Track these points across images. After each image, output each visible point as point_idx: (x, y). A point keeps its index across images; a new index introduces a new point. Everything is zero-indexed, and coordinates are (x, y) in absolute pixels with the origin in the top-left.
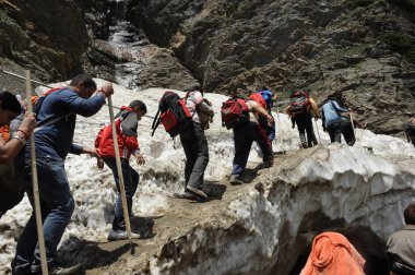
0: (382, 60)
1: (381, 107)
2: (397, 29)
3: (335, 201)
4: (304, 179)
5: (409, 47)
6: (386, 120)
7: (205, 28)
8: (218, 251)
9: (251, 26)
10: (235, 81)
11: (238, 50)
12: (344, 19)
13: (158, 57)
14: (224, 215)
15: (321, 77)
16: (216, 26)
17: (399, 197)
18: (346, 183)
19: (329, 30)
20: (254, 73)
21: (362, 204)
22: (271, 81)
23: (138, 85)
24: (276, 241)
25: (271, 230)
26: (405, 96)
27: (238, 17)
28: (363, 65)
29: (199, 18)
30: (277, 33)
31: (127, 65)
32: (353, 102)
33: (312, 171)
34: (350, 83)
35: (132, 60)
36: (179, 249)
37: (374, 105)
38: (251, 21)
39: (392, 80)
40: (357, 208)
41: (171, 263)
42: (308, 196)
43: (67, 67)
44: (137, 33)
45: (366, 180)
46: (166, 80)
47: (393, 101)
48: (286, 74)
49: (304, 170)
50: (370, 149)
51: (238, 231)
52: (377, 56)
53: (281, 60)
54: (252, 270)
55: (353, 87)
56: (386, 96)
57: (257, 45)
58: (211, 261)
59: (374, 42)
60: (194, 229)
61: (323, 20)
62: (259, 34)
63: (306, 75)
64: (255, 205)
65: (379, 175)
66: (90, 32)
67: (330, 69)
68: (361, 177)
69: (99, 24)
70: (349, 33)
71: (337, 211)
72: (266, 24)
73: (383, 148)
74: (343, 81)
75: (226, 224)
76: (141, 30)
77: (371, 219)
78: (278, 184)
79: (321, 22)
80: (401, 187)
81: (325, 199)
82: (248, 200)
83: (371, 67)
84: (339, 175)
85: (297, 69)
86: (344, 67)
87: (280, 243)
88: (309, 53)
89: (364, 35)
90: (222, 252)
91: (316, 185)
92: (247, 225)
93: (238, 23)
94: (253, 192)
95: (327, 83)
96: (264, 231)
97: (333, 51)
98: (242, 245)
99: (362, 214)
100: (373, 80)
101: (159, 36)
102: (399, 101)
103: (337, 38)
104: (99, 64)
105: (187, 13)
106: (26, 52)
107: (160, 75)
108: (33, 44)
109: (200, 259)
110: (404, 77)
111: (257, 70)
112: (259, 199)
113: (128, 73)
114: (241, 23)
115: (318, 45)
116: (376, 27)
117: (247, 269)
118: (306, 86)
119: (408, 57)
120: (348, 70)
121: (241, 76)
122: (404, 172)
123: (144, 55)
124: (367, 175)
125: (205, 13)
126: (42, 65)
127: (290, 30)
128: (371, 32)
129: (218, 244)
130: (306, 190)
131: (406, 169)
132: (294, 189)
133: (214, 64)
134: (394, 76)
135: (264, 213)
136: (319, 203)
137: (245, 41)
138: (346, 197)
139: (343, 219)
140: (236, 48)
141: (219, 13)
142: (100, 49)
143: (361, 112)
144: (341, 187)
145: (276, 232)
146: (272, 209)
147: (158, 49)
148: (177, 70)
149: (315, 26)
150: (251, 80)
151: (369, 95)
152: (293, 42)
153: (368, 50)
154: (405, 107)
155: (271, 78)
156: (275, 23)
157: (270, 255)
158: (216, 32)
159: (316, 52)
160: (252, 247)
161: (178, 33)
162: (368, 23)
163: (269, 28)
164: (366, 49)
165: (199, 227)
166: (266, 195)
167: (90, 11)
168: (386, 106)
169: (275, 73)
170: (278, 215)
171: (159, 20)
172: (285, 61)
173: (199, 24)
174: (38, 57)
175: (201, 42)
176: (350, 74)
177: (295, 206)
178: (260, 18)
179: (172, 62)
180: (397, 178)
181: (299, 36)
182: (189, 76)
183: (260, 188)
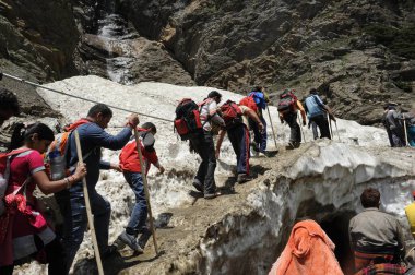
0: (367, 52)
1: (367, 98)
2: (382, 21)
3: (326, 190)
4: (300, 173)
5: (392, 39)
6: (371, 110)
7: (195, 21)
8: (242, 232)
9: (241, 19)
10: (226, 74)
11: (228, 43)
12: (331, 11)
13: (149, 50)
14: (244, 205)
15: (309, 69)
16: (206, 18)
17: (379, 184)
18: (334, 175)
19: (317, 22)
20: (244, 66)
21: (348, 192)
22: (262, 73)
23: (130, 79)
24: (281, 224)
25: (277, 216)
26: (388, 86)
27: (227, 9)
28: (349, 57)
29: (188, 10)
30: (266, 26)
31: (118, 59)
32: (340, 93)
33: (306, 167)
34: (337, 75)
35: (123, 54)
36: (217, 231)
37: (360, 96)
38: (241, 14)
39: (376, 71)
40: (344, 195)
41: (213, 241)
42: (304, 187)
43: (60, 63)
44: (126, 26)
45: (351, 171)
46: (158, 74)
47: (377, 92)
48: (276, 66)
49: (300, 166)
50: (356, 140)
51: (255, 217)
52: (362, 48)
53: (270, 52)
54: (265, 246)
55: (340, 78)
56: (371, 87)
57: (247, 38)
58: (237, 239)
59: (360, 34)
60: (227, 216)
61: (310, 12)
62: (248, 27)
63: (294, 67)
64: (265, 197)
65: (363, 166)
66: (79, 26)
67: (318, 61)
68: (347, 169)
69: (88, 18)
70: (336, 25)
71: (327, 198)
72: (255, 17)
73: (368, 139)
74: (330, 73)
75: (247, 212)
76: (130, 23)
77: (356, 204)
78: (281, 179)
79: (309, 15)
80: (381, 176)
81: (317, 189)
82: (260, 193)
83: (357, 58)
84: (328, 169)
85: (286, 61)
86: (332, 59)
87: (283, 226)
88: (297, 45)
89: (349, 27)
90: (245, 233)
91: (310, 178)
92: (260, 212)
93: (227, 16)
94: (263, 187)
95: (315, 75)
96: (271, 216)
97: (321, 42)
98: (257, 228)
99: (348, 200)
100: (358, 72)
101: (149, 30)
102: (383, 91)
103: (324, 30)
104: (90, 59)
105: (177, 5)
106: (21, 50)
107: (152, 69)
108: (27, 42)
109: (231, 238)
110: (387, 68)
111: (247, 62)
112: (267, 191)
113: (119, 67)
114: (230, 16)
115: (307, 37)
116: (361, 19)
117: (261, 245)
118: (295, 78)
119: (391, 48)
120: (334, 62)
121: (232, 69)
122: (383, 163)
123: (134, 48)
124: (352, 167)
125: (194, 6)
126: (36, 63)
127: (279, 22)
128: (357, 24)
129: (242, 227)
130: (302, 182)
131: (386, 160)
132: (293, 182)
133: (204, 57)
134: (379, 68)
135: (271, 203)
136: (313, 192)
137: (235, 34)
138: (334, 186)
139: (332, 205)
140: (226, 41)
141: (209, 5)
142: (90, 43)
143: (348, 103)
144: (330, 179)
145: (280, 217)
146: (277, 199)
147: (149, 42)
148: (168, 64)
149: (303, 18)
150: (241, 72)
151: (355, 86)
152: (282, 34)
153: (354, 42)
154: (389, 97)
155: (262, 70)
156: (263, 16)
157: (277, 234)
158: (206, 25)
159: (304, 44)
160: (265, 229)
161: (168, 26)
162: (354, 15)
163: (258, 20)
164: (352, 41)
165: (229, 214)
166: (271, 189)
167: (78, 5)
168: (371, 97)
169: (265, 65)
170: (281, 204)
171: (148, 13)
172: (274, 53)
173: (189, 16)
174: (32, 56)
175: (191, 34)
176: (337, 66)
177: (293, 195)
178: (249, 10)
179: (163, 55)
180: (378, 168)
181: (288, 28)
182: (180, 69)
183: (267, 183)
